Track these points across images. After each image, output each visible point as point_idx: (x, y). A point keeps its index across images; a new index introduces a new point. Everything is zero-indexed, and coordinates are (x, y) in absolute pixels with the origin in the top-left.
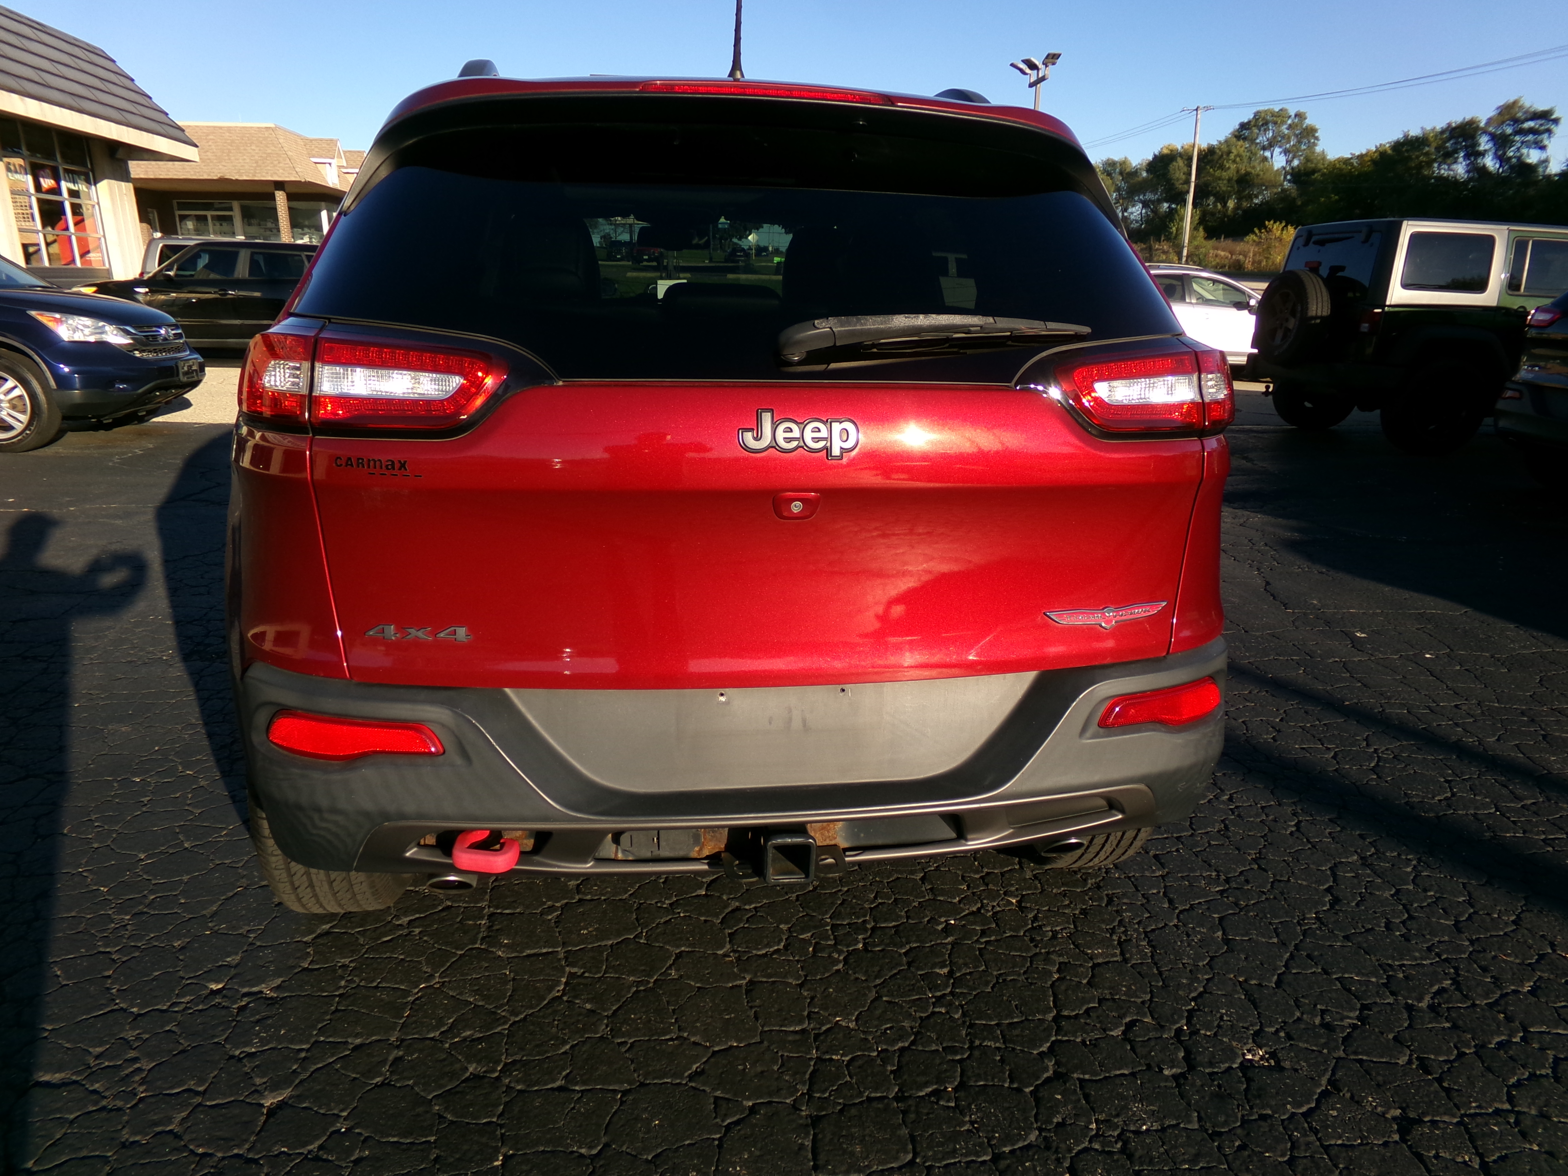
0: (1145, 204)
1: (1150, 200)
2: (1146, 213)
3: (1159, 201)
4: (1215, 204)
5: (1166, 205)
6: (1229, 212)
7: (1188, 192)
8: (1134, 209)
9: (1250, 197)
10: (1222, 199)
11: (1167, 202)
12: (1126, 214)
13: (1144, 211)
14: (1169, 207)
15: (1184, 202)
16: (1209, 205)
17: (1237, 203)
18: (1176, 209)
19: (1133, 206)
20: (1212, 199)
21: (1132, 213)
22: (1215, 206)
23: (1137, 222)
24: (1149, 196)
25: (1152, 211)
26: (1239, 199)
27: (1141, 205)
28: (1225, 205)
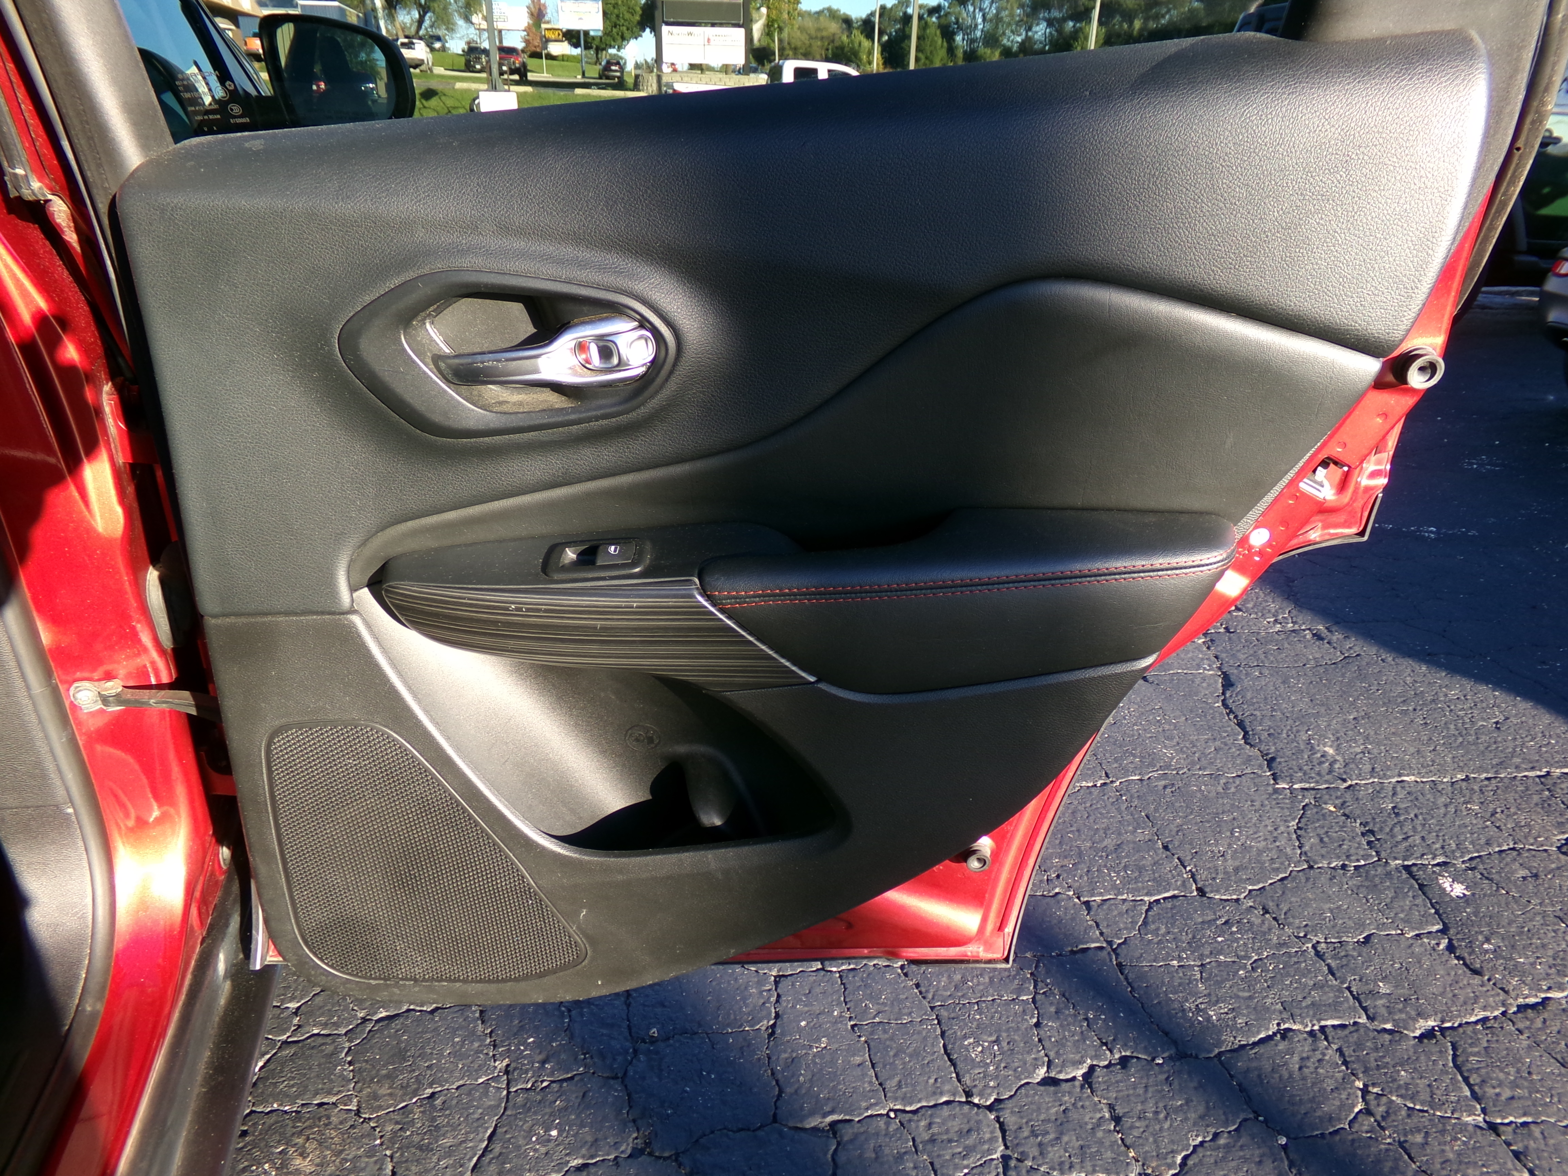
0: (1050, 23)
1: (1055, 18)
2: (1050, 33)
3: (1064, 20)
4: (1121, 23)
5: (1071, 24)
6: (1135, 33)
7: (1094, 7)
8: (1038, 28)
9: (1157, 17)
10: (1129, 17)
11: (1072, 20)
12: (1030, 34)
13: (1048, 30)
14: (1074, 26)
15: (1089, 20)
16: (1114, 25)
17: (1144, 23)
18: (1081, 29)
19: (1038, 24)
20: (1118, 18)
21: (1036, 32)
22: (1121, 26)
23: (1041, 43)
24: (1056, 14)
25: (1057, 31)
26: (1146, 19)
27: (1045, 24)
28: (1131, 23)
